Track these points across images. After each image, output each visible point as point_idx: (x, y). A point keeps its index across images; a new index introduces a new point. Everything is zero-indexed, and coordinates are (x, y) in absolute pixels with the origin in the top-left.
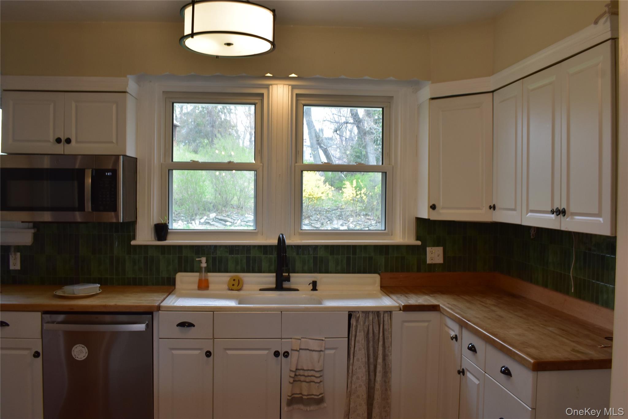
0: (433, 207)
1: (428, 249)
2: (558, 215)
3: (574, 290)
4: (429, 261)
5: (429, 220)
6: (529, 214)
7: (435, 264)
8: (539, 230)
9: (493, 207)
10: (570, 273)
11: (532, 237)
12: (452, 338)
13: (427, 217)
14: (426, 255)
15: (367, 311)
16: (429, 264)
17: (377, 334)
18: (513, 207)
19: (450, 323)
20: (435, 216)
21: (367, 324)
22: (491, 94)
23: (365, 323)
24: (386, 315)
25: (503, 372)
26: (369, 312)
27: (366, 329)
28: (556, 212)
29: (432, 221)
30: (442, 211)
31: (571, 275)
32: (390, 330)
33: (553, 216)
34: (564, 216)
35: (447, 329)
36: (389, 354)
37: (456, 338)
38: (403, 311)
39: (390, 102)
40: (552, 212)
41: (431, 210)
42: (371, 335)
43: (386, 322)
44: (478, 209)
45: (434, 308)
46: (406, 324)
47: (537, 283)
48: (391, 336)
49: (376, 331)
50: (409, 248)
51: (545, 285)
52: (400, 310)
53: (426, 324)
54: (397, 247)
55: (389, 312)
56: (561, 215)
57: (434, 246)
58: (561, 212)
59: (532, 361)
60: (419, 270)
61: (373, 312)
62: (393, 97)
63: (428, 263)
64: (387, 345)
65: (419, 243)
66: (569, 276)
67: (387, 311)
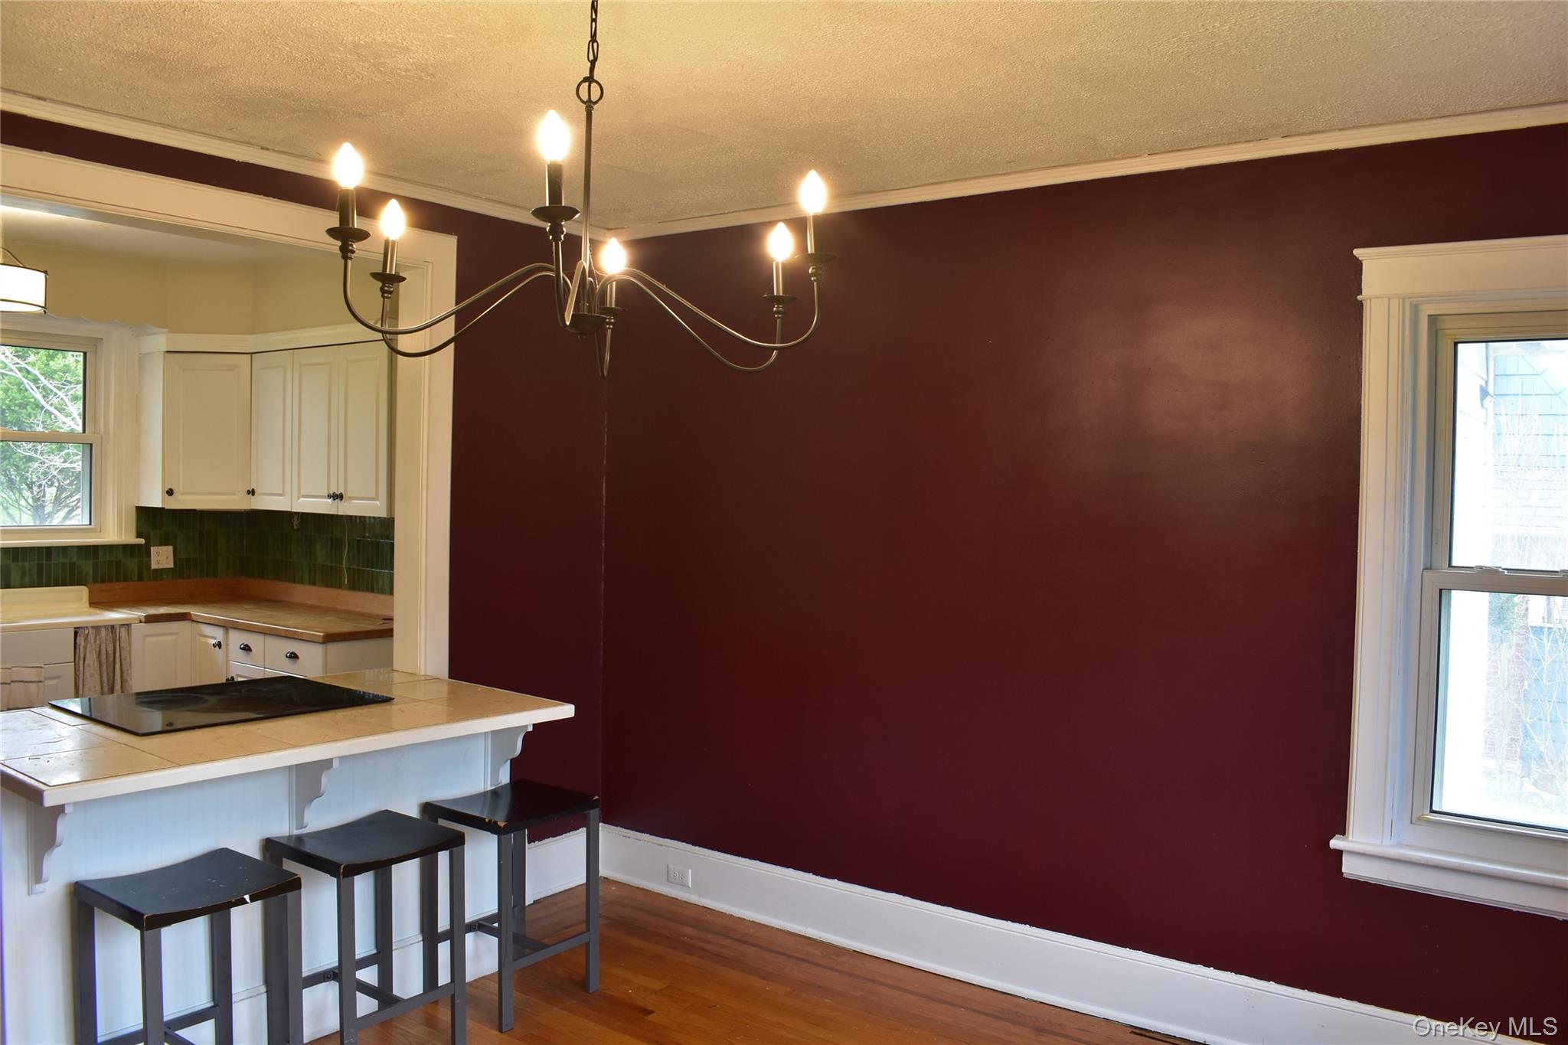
0: (170, 492)
1: (153, 549)
2: (334, 500)
3: (348, 581)
4: (154, 566)
5: (163, 509)
6: (302, 499)
7: (162, 570)
8: (305, 517)
9: (252, 492)
10: (342, 564)
11: (295, 527)
12: (214, 646)
13: (160, 506)
14: (150, 557)
15: (97, 627)
16: (154, 570)
17: (112, 655)
18: (281, 492)
19: (207, 630)
20: (172, 504)
21: (98, 642)
22: (249, 356)
23: (95, 642)
24: (123, 629)
25: (290, 657)
26: (100, 626)
27: (97, 649)
28: (333, 497)
29: (168, 510)
30: (181, 497)
31: (344, 566)
32: (128, 649)
33: (330, 500)
34: (341, 500)
35: (202, 639)
36: (129, 679)
37: (219, 645)
38: (145, 622)
39: (96, 346)
40: (329, 496)
41: (166, 496)
42: (104, 657)
43: (123, 639)
44: (233, 494)
45: (184, 617)
46: (148, 639)
47: (302, 582)
48: (130, 656)
49: (111, 652)
50: (127, 548)
51: (313, 582)
52: (141, 622)
53: (174, 637)
54: (110, 548)
55: (127, 626)
56: (339, 500)
57: (160, 545)
58: (337, 497)
59: (322, 634)
60: (140, 578)
61: (105, 626)
62: (102, 339)
63: (152, 568)
64: (125, 668)
65: (142, 541)
66: (341, 568)
67: (123, 625)
